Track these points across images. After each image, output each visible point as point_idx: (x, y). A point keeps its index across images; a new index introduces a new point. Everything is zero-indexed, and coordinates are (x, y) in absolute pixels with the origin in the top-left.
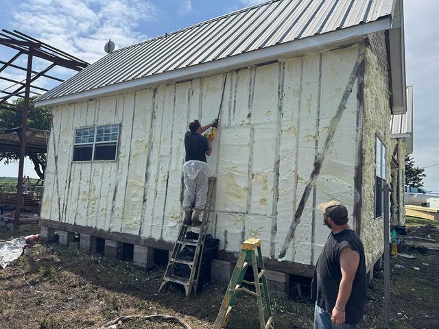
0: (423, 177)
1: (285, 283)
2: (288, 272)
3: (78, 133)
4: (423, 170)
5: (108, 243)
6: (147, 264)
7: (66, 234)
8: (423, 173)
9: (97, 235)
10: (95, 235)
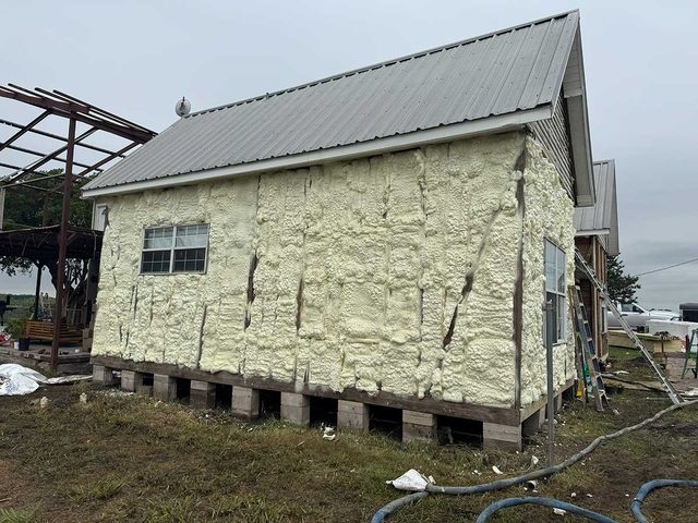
0: (637, 289)
1: (432, 427)
2: (436, 412)
3: (148, 233)
4: (637, 279)
5: (195, 385)
6: (252, 411)
7: (131, 375)
8: (637, 283)
9: (179, 375)
10: (176, 375)
